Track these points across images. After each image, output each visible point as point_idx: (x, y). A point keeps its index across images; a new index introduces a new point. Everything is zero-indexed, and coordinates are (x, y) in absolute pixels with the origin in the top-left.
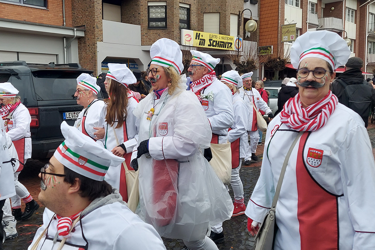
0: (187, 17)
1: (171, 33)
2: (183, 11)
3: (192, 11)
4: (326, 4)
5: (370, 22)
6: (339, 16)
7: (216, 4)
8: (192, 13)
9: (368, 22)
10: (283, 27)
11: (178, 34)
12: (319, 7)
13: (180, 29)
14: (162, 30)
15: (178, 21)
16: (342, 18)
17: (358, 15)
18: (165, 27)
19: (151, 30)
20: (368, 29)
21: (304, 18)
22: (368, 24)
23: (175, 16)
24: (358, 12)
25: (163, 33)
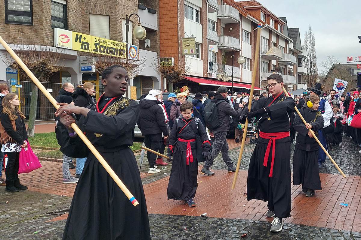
0: (64, 14)
1: (39, 31)
2: (57, 7)
3: (70, 9)
4: (225, 25)
5: (263, 45)
6: (237, 36)
7: (104, 6)
8: (70, 11)
9: (261, 44)
10: (183, 40)
11: (50, 33)
12: (219, 26)
13: (53, 27)
14: (26, 27)
15: (49, 18)
16: (239, 39)
17: (253, 38)
18: (31, 23)
19: (10, 25)
20: (261, 50)
21: (205, 34)
22: (261, 46)
23: (44, 11)
24: (253, 35)
25: (27, 30)
